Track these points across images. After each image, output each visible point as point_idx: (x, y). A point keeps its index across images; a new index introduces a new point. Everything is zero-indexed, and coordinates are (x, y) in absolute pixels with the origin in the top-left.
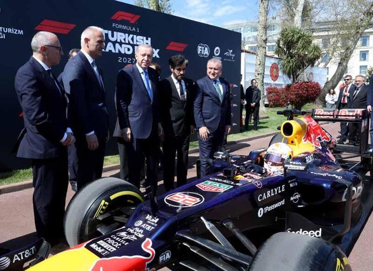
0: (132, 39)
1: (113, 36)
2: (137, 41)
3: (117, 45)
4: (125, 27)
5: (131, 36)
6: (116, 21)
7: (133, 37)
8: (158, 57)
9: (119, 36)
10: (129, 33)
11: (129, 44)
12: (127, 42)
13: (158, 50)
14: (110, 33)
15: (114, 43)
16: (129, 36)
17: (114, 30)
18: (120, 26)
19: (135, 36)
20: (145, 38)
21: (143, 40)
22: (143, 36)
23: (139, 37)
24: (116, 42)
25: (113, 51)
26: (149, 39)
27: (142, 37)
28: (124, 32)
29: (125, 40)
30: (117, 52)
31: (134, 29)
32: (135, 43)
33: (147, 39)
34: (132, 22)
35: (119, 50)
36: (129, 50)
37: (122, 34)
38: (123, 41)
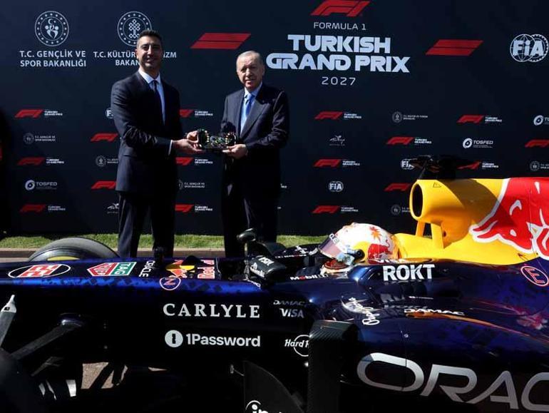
0: (351, 45)
1: (313, 43)
2: (360, 46)
3: (321, 58)
4: (336, 26)
5: (349, 39)
6: (320, 19)
7: (353, 40)
8: (405, 70)
9: (326, 42)
10: (345, 34)
11: (344, 52)
12: (340, 49)
13: (406, 59)
14: (308, 38)
15: (315, 55)
16: (344, 40)
17: (314, 33)
18: (328, 25)
19: (357, 39)
20: (378, 39)
21: (373, 43)
22: (374, 35)
23: (364, 39)
24: (319, 52)
25: (313, 67)
26: (388, 40)
27: (371, 39)
28: (335, 33)
29: (336, 47)
30: (320, 67)
31: (355, 26)
32: (356, 50)
33: (382, 41)
34: (353, 14)
35: (323, 64)
36: (343, 63)
37: (332, 38)
38: (332, 49)
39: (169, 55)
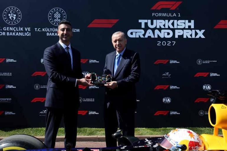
0: (173, 24)
1: (152, 24)
2: (178, 25)
3: (157, 32)
4: (164, 15)
5: (171, 21)
6: (155, 11)
7: (173, 22)
8: (203, 37)
9: (159, 23)
10: (169, 19)
11: (169, 28)
12: (167, 27)
13: (203, 31)
14: (149, 21)
15: (153, 30)
16: (169, 21)
17: (152, 19)
18: (160, 14)
19: (175, 21)
20: (187, 21)
21: (185, 23)
22: (185, 19)
23: (180, 21)
24: (156, 28)
25: (152, 37)
26: (193, 21)
27: (183, 21)
28: (164, 18)
29: (164, 25)
30: (156, 36)
31: (175, 15)
32: (175, 27)
33: (190, 22)
34: (173, 8)
35: (158, 35)
36: (168, 34)
37: (162, 21)
38: (163, 27)
39: (76, 31)
